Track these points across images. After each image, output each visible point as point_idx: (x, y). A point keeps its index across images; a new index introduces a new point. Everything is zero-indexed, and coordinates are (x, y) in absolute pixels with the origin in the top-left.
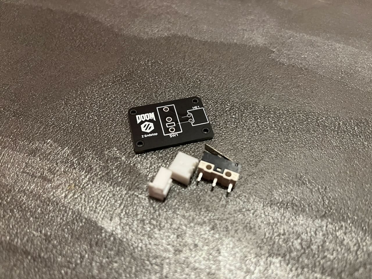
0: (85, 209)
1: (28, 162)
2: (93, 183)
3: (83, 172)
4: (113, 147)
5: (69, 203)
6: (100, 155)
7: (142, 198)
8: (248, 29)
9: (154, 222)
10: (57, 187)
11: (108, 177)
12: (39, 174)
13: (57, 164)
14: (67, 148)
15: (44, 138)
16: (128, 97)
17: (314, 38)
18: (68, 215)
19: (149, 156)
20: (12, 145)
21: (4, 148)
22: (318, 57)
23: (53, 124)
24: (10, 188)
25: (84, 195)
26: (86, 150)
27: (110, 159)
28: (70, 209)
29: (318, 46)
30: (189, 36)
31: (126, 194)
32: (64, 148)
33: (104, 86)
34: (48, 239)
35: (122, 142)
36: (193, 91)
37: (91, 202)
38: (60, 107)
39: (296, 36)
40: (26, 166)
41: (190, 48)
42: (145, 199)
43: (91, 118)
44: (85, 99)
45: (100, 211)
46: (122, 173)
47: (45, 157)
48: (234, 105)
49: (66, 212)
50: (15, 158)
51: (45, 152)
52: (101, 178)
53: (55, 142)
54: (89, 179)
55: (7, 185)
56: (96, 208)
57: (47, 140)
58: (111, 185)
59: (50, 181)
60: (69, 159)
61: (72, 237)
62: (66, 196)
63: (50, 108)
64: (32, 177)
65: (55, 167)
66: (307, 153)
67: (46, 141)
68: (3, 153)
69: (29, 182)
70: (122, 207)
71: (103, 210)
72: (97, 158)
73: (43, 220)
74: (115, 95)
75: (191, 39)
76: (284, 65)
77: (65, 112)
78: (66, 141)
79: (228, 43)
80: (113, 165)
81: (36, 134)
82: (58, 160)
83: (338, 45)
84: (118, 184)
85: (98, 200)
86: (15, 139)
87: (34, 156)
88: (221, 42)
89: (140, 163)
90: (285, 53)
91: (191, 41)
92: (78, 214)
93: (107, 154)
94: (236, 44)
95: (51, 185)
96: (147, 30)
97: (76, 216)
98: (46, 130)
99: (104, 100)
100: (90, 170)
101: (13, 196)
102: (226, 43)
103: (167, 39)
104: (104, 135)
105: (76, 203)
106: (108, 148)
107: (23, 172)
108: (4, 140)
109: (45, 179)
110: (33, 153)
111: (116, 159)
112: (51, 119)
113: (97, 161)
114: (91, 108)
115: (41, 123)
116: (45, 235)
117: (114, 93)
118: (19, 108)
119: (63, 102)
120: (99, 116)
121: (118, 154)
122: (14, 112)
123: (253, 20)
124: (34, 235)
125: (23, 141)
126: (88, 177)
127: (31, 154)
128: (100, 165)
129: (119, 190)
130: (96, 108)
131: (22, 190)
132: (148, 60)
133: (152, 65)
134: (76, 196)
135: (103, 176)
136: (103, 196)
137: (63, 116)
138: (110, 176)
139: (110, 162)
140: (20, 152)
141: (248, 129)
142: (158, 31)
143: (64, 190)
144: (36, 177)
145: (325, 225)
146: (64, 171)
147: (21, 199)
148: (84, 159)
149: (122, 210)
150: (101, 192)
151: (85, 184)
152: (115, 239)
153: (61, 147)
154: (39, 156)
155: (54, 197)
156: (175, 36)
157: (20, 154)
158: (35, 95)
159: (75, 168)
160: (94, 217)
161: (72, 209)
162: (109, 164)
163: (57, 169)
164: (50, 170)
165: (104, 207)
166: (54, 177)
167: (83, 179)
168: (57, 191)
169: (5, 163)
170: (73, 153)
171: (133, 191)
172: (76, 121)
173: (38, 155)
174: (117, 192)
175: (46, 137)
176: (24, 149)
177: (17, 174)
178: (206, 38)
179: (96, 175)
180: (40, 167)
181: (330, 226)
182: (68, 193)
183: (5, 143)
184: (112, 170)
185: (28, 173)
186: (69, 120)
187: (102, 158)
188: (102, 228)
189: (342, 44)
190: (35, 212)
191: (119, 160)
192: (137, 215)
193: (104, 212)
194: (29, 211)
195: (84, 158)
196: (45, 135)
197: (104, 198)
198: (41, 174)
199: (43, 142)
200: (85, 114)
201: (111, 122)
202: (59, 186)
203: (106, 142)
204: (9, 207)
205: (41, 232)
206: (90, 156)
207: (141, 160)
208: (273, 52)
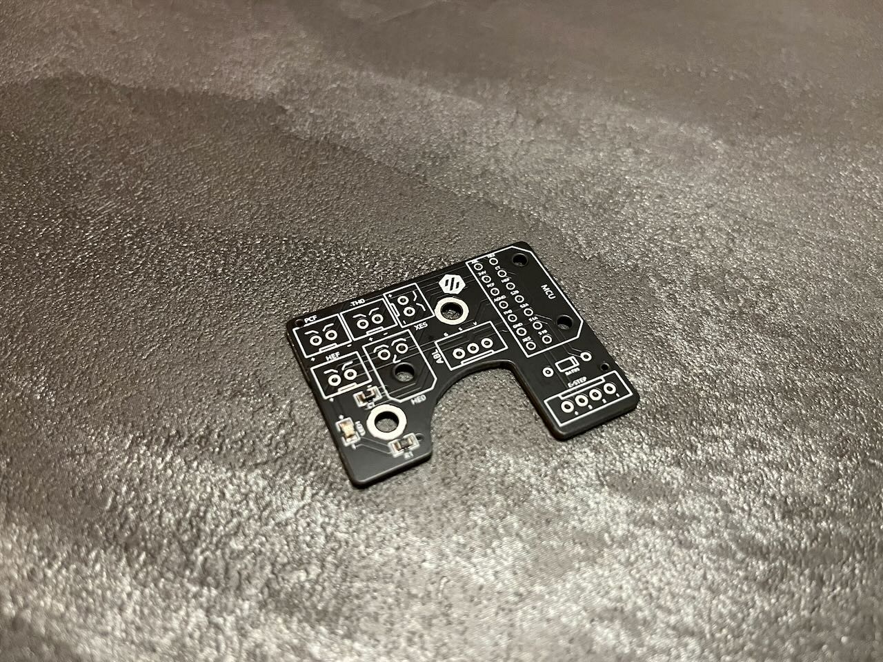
8: (245, 62)
17: (390, 81)
22: (382, 121)
29: (394, 99)
30: (105, 76)
36: (64, 197)
39: (352, 77)
41: (95, 102)
48: (146, 227)
75: (103, 84)
76: (296, 138)
79: (186, 92)
83: (439, 96)
88: (172, 89)
90: (310, 114)
91: (102, 88)
94: (206, 93)
102: (182, 91)
103: (50, 85)
123: (265, 41)
141: (160, 279)
156: (69, 78)
189: (448, 93)
208: (284, 111)
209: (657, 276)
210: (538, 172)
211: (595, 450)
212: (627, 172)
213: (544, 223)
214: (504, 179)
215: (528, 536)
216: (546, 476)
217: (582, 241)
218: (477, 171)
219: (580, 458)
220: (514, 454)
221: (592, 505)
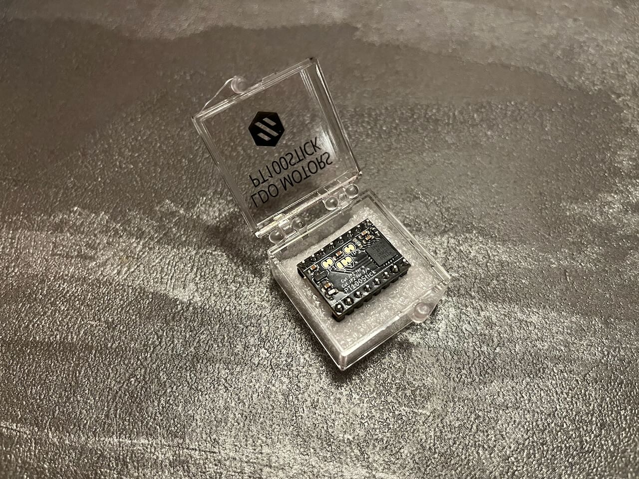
0: (148, 282)
1: (56, 240)
2: (150, 249)
3: (133, 238)
4: (164, 200)
5: (125, 279)
6: (150, 212)
7: (218, 255)
9: (240, 280)
10: (104, 264)
11: (167, 239)
12: (76, 253)
13: (95, 235)
14: (103, 213)
15: (66, 206)
16: (169, 129)
18: (128, 294)
19: (215, 203)
20: (26, 224)
21: (17, 229)
22: (419, 25)
23: (74, 185)
24: (42, 277)
25: (142, 266)
26: (130, 210)
27: (164, 215)
28: (129, 286)
30: (237, 25)
31: (196, 254)
32: (100, 214)
33: (132, 120)
34: (111, 326)
35: (174, 191)
37: (153, 273)
38: (77, 161)
40: (55, 247)
42: (222, 255)
43: (124, 168)
44: (109, 144)
45: (168, 281)
46: (185, 230)
47: (76, 230)
49: (125, 291)
50: (36, 239)
51: (74, 224)
52: (158, 241)
53: (83, 208)
54: (143, 245)
55: (37, 275)
56: (162, 278)
57: (72, 207)
58: (174, 247)
59: (92, 258)
60: (110, 227)
61: (140, 317)
62: (119, 273)
63: (63, 165)
64: (67, 259)
65: (94, 240)
66: (417, 159)
67: (72, 209)
68: (17, 236)
69: (66, 265)
70: (195, 270)
71: (171, 279)
72: (147, 217)
73: (99, 306)
74: (149, 131)
75: (239, 30)
76: (374, 45)
77: (86, 166)
78: (99, 204)
79: (292, 27)
80: (170, 222)
81: (55, 203)
82: (95, 230)
84: (183, 244)
85: (162, 268)
86: (28, 216)
87: (62, 232)
88: (283, 26)
89: (205, 213)
92: (141, 290)
93: (159, 210)
94: (304, 26)
95: (95, 263)
96: (172, 26)
97: (139, 293)
98: (67, 196)
99: (137, 140)
100: (140, 235)
101: (49, 287)
102: (289, 27)
103: (205, 34)
104: (149, 187)
105: (135, 278)
106: (159, 203)
107: (53, 255)
108: (12, 220)
109: (85, 257)
110: (58, 228)
111: (173, 214)
112: (70, 179)
113: (148, 221)
114: (121, 154)
115: (56, 187)
116: (106, 322)
117: (148, 127)
118: (20, 173)
119: (80, 154)
120: (135, 163)
121: (174, 208)
122: (14, 180)
124: (92, 326)
125: (40, 215)
126: (141, 244)
127: (57, 230)
128: (153, 226)
129: (186, 251)
130: (127, 153)
131: (59, 277)
132: (185, 73)
133: (191, 79)
134: (133, 270)
135: (161, 238)
136: (167, 262)
137: (85, 173)
138: (171, 236)
139: (166, 220)
140: (41, 229)
142: (189, 25)
143: (115, 266)
144: (72, 257)
145: (446, 241)
146: (107, 243)
147: (61, 288)
148: (131, 222)
149: (196, 274)
150: (163, 258)
151: (139, 253)
152: (194, 308)
153: (95, 213)
154: (68, 230)
155: (104, 277)
156: (215, 29)
157: (41, 233)
158: (36, 151)
159: (121, 236)
160: (161, 289)
161: (131, 286)
162: (164, 222)
163: (98, 241)
164: (88, 245)
165: (171, 275)
166: (96, 253)
167: (136, 247)
168: (106, 268)
169: (24, 248)
170: (113, 218)
171: (204, 248)
172: (105, 176)
173: (66, 229)
174: (185, 254)
175: (70, 205)
176: (45, 226)
177: (45, 258)
178: (261, 23)
179: (152, 239)
180: (74, 244)
181: (452, 241)
182: (121, 267)
183: (15, 224)
184: (171, 228)
185: (60, 255)
186: (95, 176)
187: (154, 217)
188: (176, 300)
190: (84, 299)
191: (177, 214)
192: (216, 275)
193: (173, 281)
194: (76, 299)
195: (129, 221)
196: (67, 201)
197: (169, 264)
198: (78, 252)
199: (68, 212)
200: (116, 164)
201: (153, 167)
202: (106, 262)
203: (153, 195)
204: (48, 301)
205: (99, 320)
206: (136, 217)
207: (206, 210)
208: (357, 29)
209: (614, 93)
210: (524, 42)
211: (616, 193)
212: (575, 34)
213: (540, 72)
214: (507, 50)
215: (599, 242)
216: (596, 211)
217: (565, 79)
218: (488, 47)
219: (610, 199)
220: (576, 203)
221: (626, 221)
